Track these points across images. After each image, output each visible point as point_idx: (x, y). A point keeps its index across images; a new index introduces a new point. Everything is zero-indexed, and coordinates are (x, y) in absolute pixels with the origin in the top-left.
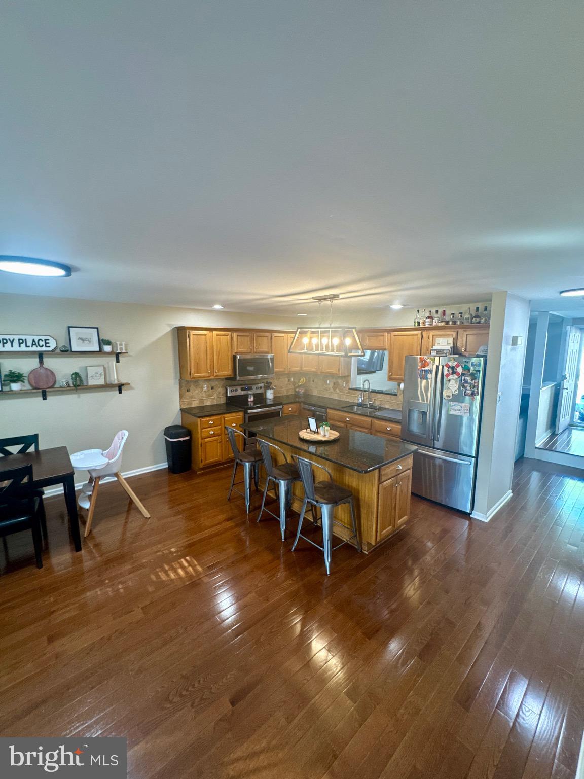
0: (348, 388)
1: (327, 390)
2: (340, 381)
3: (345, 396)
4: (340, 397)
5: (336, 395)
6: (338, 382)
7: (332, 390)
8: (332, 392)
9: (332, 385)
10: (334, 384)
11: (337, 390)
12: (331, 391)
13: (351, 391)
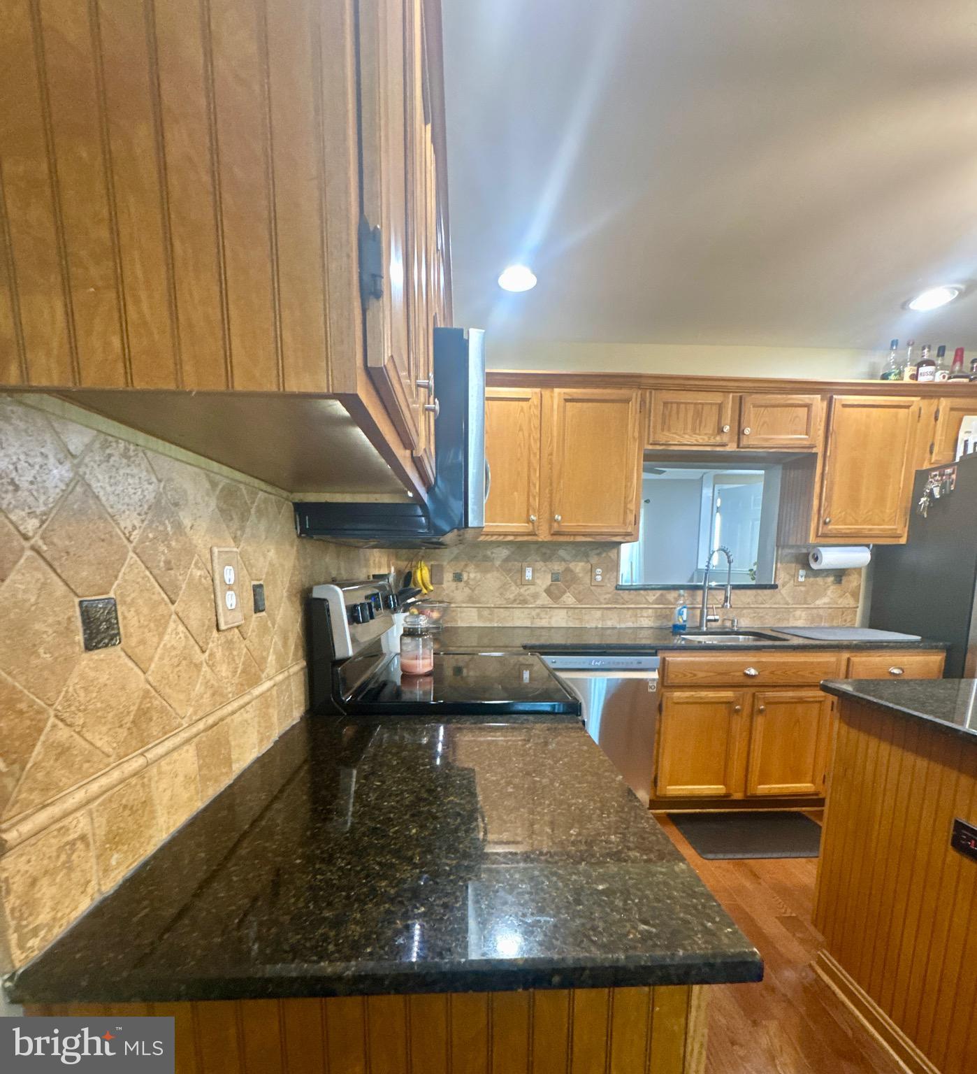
0: (610, 586)
1: (525, 601)
2: (579, 567)
3: (599, 613)
4: (581, 620)
5: (563, 613)
6: (568, 570)
7: (544, 600)
8: (543, 607)
9: (545, 581)
10: (555, 578)
11: (569, 599)
12: (539, 602)
13: (625, 594)
